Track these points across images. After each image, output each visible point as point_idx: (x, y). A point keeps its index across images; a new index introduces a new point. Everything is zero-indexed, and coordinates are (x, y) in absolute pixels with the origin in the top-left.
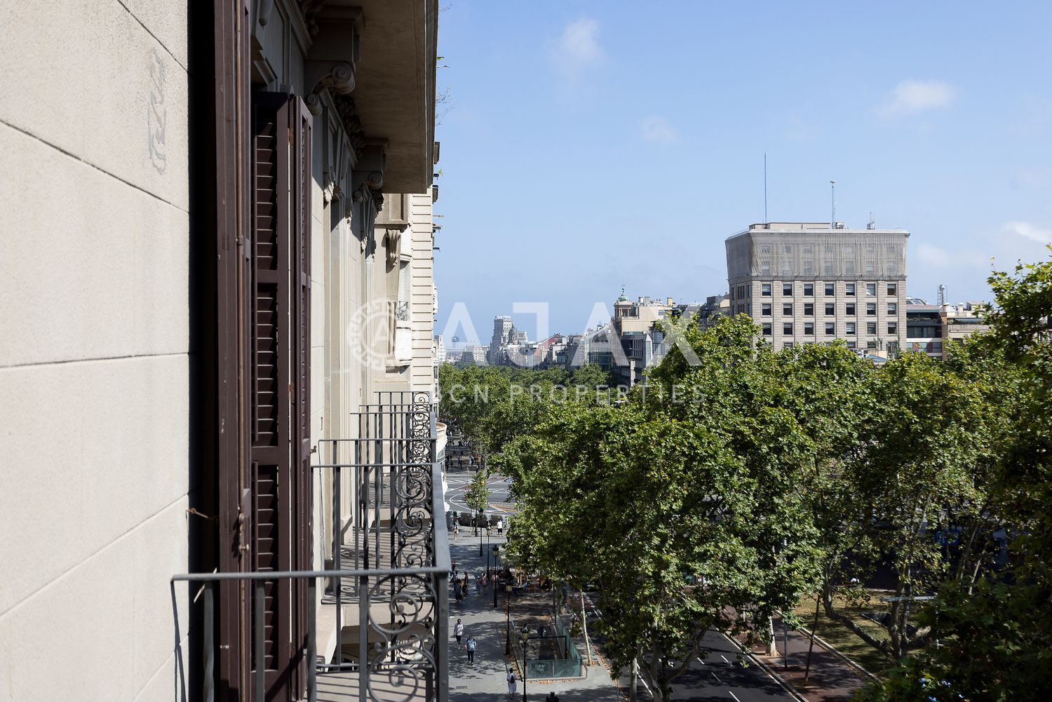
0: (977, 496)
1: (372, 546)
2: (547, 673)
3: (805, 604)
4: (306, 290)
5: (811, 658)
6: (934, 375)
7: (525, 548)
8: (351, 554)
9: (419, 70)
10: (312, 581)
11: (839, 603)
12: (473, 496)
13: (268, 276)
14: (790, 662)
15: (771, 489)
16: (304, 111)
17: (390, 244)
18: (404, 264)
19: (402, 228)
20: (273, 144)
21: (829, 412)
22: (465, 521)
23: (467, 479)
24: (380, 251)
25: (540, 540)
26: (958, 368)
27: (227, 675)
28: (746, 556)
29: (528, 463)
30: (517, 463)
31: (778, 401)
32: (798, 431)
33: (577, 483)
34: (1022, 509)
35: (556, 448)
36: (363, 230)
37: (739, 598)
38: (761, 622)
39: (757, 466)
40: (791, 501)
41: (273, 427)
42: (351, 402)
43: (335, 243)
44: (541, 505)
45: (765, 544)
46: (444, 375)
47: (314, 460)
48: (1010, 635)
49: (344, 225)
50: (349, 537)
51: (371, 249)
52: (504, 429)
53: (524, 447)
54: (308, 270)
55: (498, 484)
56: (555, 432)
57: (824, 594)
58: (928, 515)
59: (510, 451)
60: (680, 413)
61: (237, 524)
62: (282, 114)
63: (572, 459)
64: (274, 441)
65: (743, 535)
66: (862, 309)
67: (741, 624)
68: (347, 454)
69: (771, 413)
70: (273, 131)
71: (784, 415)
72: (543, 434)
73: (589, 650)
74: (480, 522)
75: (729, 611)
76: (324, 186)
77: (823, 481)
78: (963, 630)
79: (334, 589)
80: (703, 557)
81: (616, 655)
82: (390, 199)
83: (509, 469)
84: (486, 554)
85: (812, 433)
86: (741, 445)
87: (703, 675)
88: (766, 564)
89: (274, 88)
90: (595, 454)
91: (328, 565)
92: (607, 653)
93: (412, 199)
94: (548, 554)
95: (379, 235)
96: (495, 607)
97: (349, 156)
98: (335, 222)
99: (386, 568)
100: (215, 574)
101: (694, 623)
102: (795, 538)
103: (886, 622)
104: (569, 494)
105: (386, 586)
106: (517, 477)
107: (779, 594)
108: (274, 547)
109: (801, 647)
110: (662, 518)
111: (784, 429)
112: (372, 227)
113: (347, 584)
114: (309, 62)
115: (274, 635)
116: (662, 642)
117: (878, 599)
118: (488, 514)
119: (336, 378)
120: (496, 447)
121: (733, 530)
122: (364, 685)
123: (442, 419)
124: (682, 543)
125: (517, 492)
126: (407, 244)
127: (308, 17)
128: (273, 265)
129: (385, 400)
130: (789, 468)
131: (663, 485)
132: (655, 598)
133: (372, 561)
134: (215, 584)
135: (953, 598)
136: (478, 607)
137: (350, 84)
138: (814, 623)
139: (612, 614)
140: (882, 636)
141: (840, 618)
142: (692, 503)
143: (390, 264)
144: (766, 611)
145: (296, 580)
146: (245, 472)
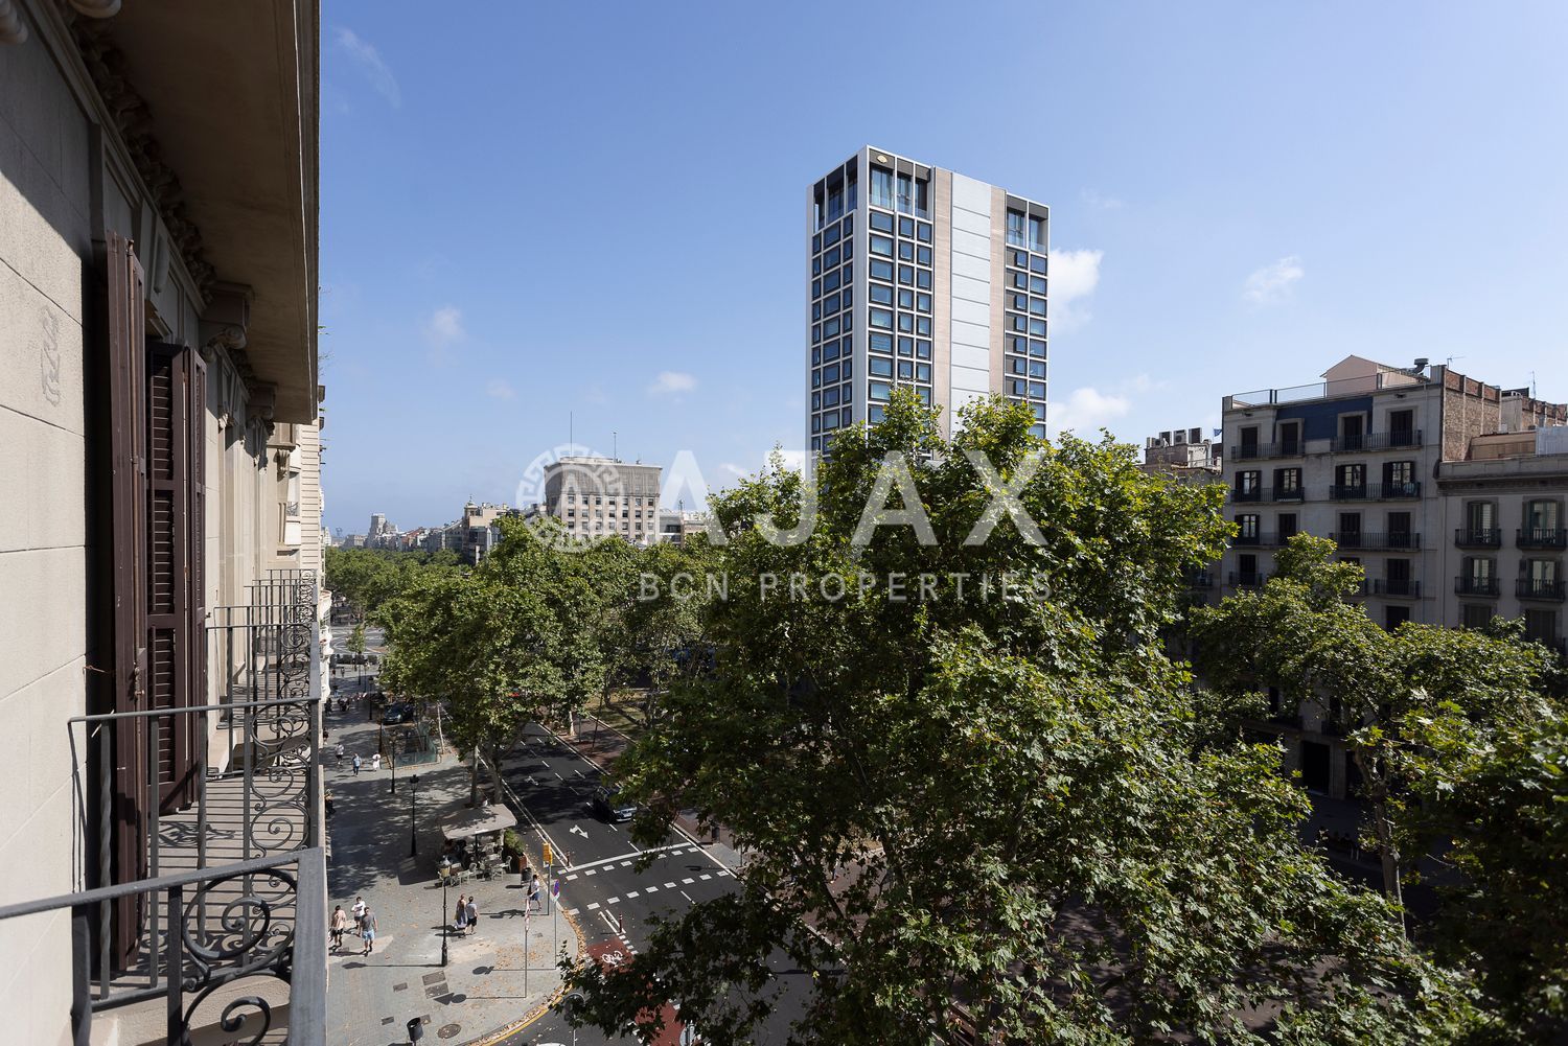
0: (698, 629)
1: (261, 684)
2: (411, 762)
3: (594, 700)
4: (201, 496)
5: (596, 734)
6: (676, 556)
7: (394, 678)
8: (244, 691)
9: (303, 336)
10: (203, 714)
11: (614, 698)
12: (354, 642)
13: (165, 485)
14: (583, 738)
15: (571, 629)
16: (198, 360)
17: (281, 461)
18: (293, 474)
19: (291, 449)
20: (169, 384)
21: (610, 579)
22: (346, 660)
23: (347, 631)
24: (272, 465)
25: (406, 671)
26: (690, 552)
27: (123, 788)
28: (554, 673)
29: (397, 618)
30: (389, 618)
31: (577, 573)
32: (590, 593)
33: (435, 630)
34: (722, 635)
35: (418, 607)
36: (256, 449)
37: (548, 700)
38: (564, 715)
39: (562, 615)
40: (584, 637)
41: (170, 599)
42: (245, 577)
43: (230, 460)
44: (407, 647)
45: (567, 665)
46: (329, 554)
47: (208, 623)
48: (712, 710)
49: (238, 446)
50: (242, 679)
51: (263, 463)
52: (378, 595)
53: (394, 607)
54: (202, 481)
55: (374, 634)
56: (418, 596)
57: (606, 693)
58: (670, 641)
59: (384, 610)
60: (510, 581)
61: (133, 675)
62: (177, 362)
63: (431, 614)
64: (171, 610)
65: (553, 660)
66: (632, 514)
67: (550, 717)
68: (240, 617)
69: (571, 580)
70: (169, 374)
71: (581, 582)
72: (408, 597)
73: (442, 743)
74: (360, 661)
75: (543, 710)
76: (219, 416)
77: (606, 623)
78: (685, 709)
79: (227, 718)
80: (525, 676)
81: (463, 745)
82: (280, 428)
83: (382, 622)
84: (364, 683)
85: (599, 593)
86: (552, 602)
87: (525, 752)
88: (567, 678)
89: (171, 340)
90: (448, 610)
91: (223, 700)
92: (456, 745)
93: (300, 428)
94: (411, 680)
95: (270, 453)
96: (371, 720)
97: (243, 393)
98: (229, 443)
99: (273, 698)
100: (112, 714)
101: (518, 720)
102: (586, 660)
103: (643, 708)
104: (428, 638)
105: (273, 711)
106: (389, 627)
107: (576, 696)
108: (172, 691)
109: (591, 728)
110: (497, 651)
111: (580, 591)
112: (264, 447)
113: (238, 713)
114: (202, 322)
115: (172, 756)
116: (496, 732)
117: (639, 694)
118: (365, 655)
119: (231, 562)
120: (372, 607)
121: (546, 657)
122: (248, 785)
123: (328, 586)
124: (510, 667)
125: (388, 639)
126: (295, 459)
127: (202, 288)
128: (170, 476)
129: (276, 575)
130: (583, 616)
131: (497, 630)
132: (491, 705)
133: (261, 696)
134: (113, 723)
135: (679, 690)
136: (356, 721)
137: (242, 342)
138: (598, 713)
139: (459, 718)
140: (641, 717)
141: (617, 709)
142: (517, 641)
143: (280, 475)
144: (567, 708)
145: (191, 713)
146: (140, 634)
